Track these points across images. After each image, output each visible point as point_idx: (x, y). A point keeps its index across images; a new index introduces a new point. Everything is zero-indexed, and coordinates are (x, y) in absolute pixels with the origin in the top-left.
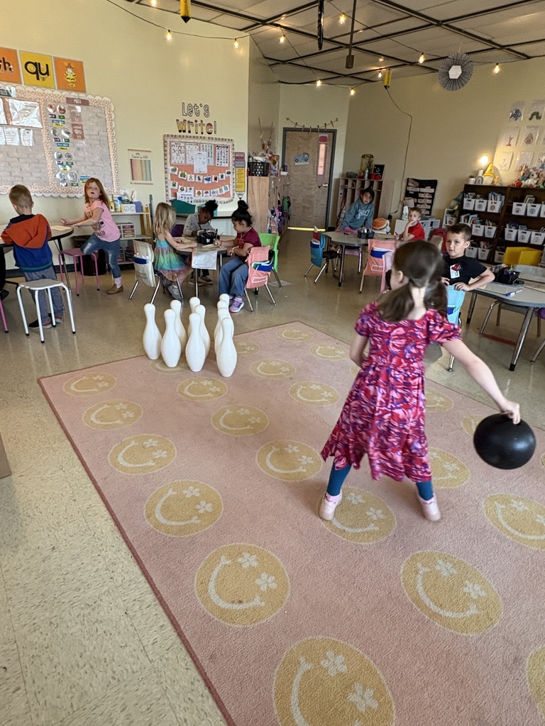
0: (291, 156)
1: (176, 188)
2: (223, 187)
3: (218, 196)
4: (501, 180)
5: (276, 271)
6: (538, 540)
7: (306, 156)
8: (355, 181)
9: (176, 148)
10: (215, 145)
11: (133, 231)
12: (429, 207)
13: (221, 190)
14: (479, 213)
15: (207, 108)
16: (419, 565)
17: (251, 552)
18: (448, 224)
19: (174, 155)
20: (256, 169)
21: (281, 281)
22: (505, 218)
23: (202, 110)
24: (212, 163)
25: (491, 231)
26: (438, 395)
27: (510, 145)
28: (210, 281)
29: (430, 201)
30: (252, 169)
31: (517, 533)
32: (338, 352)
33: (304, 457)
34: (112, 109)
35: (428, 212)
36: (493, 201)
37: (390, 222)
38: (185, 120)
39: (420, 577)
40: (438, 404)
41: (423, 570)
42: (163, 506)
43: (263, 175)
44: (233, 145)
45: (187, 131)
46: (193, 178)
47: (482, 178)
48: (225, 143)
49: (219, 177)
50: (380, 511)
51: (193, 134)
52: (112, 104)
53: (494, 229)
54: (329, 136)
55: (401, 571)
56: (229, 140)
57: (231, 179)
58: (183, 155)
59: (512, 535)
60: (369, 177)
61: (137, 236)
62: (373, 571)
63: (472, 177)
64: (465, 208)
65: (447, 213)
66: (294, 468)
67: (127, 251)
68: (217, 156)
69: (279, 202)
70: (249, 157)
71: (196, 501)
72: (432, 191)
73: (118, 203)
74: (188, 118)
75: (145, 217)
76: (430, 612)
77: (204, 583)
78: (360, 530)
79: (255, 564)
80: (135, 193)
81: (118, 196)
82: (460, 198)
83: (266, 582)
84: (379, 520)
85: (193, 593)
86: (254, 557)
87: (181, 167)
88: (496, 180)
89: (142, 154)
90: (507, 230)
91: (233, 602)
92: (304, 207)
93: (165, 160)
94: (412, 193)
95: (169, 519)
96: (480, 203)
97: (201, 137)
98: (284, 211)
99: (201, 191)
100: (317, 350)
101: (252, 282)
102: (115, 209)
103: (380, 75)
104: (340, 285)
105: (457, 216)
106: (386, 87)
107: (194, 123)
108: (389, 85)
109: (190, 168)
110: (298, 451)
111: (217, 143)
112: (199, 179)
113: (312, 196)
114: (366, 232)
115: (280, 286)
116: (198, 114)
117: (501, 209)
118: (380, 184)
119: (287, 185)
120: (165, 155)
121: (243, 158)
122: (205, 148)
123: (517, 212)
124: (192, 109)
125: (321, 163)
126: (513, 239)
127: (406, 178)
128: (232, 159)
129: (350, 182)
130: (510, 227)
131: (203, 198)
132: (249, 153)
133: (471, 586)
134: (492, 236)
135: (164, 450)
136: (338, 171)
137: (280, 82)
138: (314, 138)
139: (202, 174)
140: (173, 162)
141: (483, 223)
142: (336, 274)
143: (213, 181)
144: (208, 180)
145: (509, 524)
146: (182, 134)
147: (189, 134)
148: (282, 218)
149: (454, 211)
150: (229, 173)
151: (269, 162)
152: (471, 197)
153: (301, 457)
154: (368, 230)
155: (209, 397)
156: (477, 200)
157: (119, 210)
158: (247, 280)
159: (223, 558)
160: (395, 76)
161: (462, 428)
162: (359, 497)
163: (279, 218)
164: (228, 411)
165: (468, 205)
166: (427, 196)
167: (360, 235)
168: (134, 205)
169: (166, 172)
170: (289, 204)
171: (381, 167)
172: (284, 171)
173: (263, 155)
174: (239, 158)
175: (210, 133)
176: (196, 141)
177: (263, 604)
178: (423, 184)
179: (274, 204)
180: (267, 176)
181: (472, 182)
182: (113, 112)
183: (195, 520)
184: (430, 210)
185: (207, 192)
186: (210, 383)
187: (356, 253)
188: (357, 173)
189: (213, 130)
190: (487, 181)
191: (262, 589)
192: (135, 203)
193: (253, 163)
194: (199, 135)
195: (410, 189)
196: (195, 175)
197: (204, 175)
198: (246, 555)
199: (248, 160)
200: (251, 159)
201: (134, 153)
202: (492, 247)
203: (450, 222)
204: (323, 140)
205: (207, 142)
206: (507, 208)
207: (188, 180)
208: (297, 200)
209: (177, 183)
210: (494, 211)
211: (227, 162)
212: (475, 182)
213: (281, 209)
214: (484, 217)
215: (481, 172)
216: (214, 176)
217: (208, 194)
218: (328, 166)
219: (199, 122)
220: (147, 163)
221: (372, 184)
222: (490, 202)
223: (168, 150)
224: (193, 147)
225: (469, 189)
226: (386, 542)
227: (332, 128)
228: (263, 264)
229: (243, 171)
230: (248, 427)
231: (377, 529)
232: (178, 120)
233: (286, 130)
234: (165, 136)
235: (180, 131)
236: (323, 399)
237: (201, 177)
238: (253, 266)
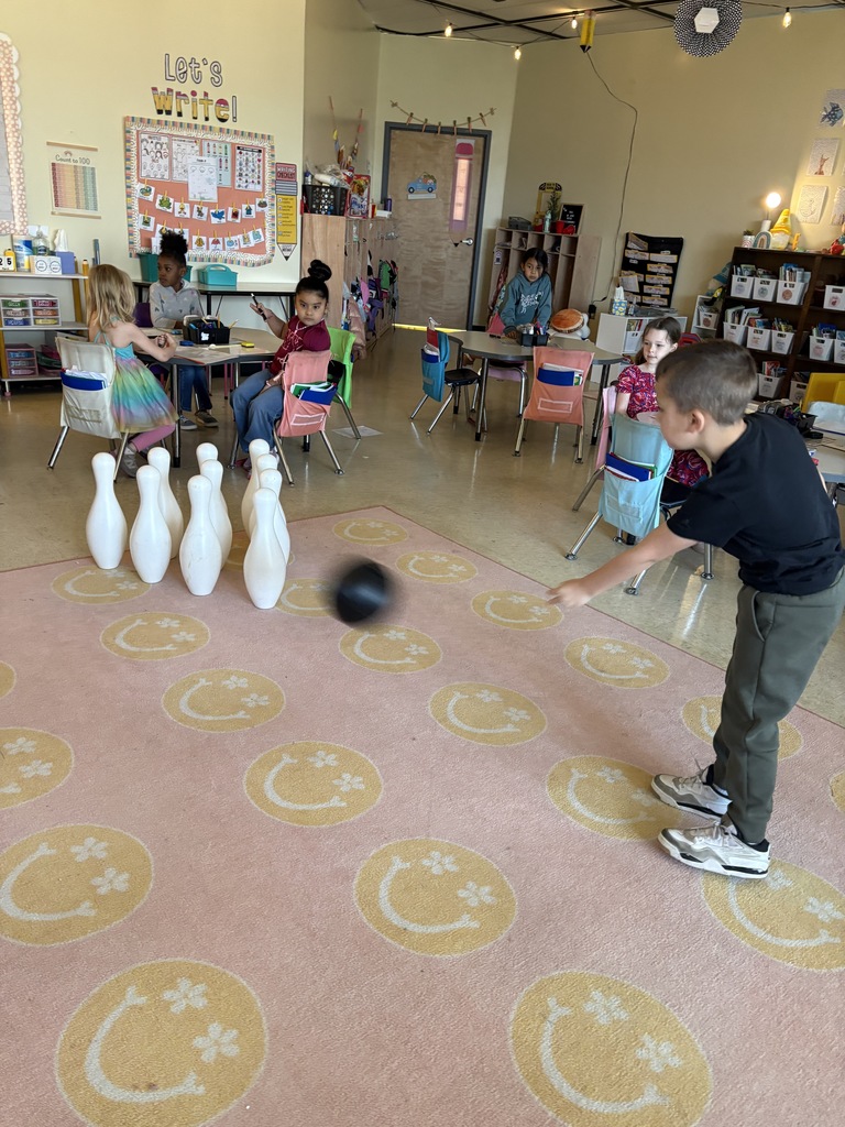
0: (400, 180)
1: (150, 228)
2: (250, 234)
3: (241, 250)
4: (804, 239)
5: (349, 406)
6: (804, 950)
7: (431, 181)
8: (526, 235)
9: (150, 147)
10: (233, 144)
11: (55, 313)
12: (667, 291)
13: (246, 239)
14: (762, 305)
15: (217, 70)
16: (551, 1002)
17: (195, 976)
18: (702, 326)
19: (146, 160)
20: (320, 199)
21: (360, 428)
22: (809, 316)
23: (206, 72)
24: (226, 182)
25: (783, 341)
26: (642, 656)
27: (821, 173)
28: (213, 420)
29: (668, 280)
30: (312, 199)
31: (761, 934)
32: (454, 567)
33: (347, 776)
34: (15, 59)
35: (665, 302)
36: (788, 282)
37: (590, 317)
38: (169, 90)
39: (548, 1028)
40: (638, 674)
41: (558, 1012)
42: (20, 879)
43: (334, 213)
44: (272, 147)
45: (174, 113)
46: (187, 210)
47: (768, 236)
48: (256, 143)
49: (242, 212)
50: (487, 889)
51: (187, 119)
52: (14, 49)
53: (789, 336)
54: (477, 143)
55: (512, 1017)
56: (263, 136)
57: (268, 218)
58: (164, 162)
59: (752, 938)
60: (553, 228)
61: (64, 324)
62: (452, 1017)
63: (748, 233)
64: (734, 294)
65: (700, 304)
66: (323, 799)
67: (43, 354)
68: (238, 168)
69: (370, 271)
70: (306, 174)
71: (97, 867)
72: (673, 259)
73: (24, 251)
74: (176, 86)
75: (82, 284)
76: (560, 1102)
77: (78, 1048)
78: (437, 929)
79: (200, 1003)
80: (62, 234)
81: (24, 238)
82: (726, 274)
83: (217, 1042)
84: (483, 907)
85: (50, 1071)
86: (201, 988)
87: (161, 186)
88: (794, 242)
89: (77, 154)
90: (813, 339)
91: (135, 1087)
92: (425, 284)
93: (128, 169)
94: (635, 262)
95: (28, 908)
96: (763, 286)
97: (204, 127)
98: (382, 288)
99: (204, 239)
100: (411, 563)
101: (292, 423)
102: (18, 265)
103: (574, 24)
104: (478, 438)
105: (720, 308)
106: (583, 47)
107: (190, 97)
108: (590, 44)
109: (180, 190)
110: (335, 763)
111: (239, 141)
112: (200, 213)
113: (443, 263)
114: (532, 332)
115: (358, 437)
116: (198, 79)
117: (804, 297)
118: (574, 242)
119: (391, 238)
120: (127, 159)
121: (293, 176)
122: (212, 150)
123: (834, 303)
124: (185, 69)
125: (460, 197)
126: (825, 357)
127: (623, 232)
128: (269, 177)
129: (516, 236)
130: (819, 335)
131: (208, 253)
132: (305, 166)
133: (651, 1046)
134: (785, 350)
135: (48, 761)
136: (493, 215)
137: (378, 28)
138: (446, 147)
139: (206, 204)
140: (144, 174)
141: (769, 326)
142: (474, 417)
143: (230, 218)
144: (219, 216)
145: (749, 916)
146: (163, 117)
147: (179, 120)
148: (376, 303)
149: (714, 299)
150: (263, 205)
151: (347, 186)
152: (746, 273)
153: (340, 777)
154: (535, 330)
155: (167, 654)
156: (758, 280)
157: (26, 267)
158: (280, 419)
159: (131, 990)
160: (601, 30)
161: (680, 722)
162: (447, 860)
163: (370, 301)
164: (203, 682)
165: (740, 288)
166: (663, 269)
167: (521, 339)
168: (58, 259)
169: (129, 195)
170: (393, 276)
171: (577, 210)
172: (385, 209)
173: (334, 173)
174: (284, 174)
175: (223, 120)
176: (194, 134)
177: (201, 1089)
178: (655, 244)
179: (359, 275)
180: (342, 214)
181: (748, 242)
182: (16, 64)
183: (86, 910)
184: (669, 297)
185: (216, 242)
186: (175, 624)
187: (515, 376)
188: (531, 220)
189: (230, 113)
190: (778, 242)
191: (205, 1057)
192: (61, 255)
193: (314, 187)
194: (201, 121)
195: (630, 254)
196: (192, 204)
197: (210, 205)
198: (184, 984)
199: (304, 181)
200: (309, 179)
201: (61, 151)
202: (784, 373)
203: (707, 322)
204: (465, 150)
205: (217, 137)
206: (814, 296)
207: (177, 215)
208: (412, 272)
209: (153, 219)
210: (789, 302)
211: (259, 181)
212: (755, 244)
213: (375, 284)
214: (771, 313)
215: (767, 224)
216: (232, 210)
217: (220, 246)
218: (474, 203)
219: (200, 96)
220: (89, 172)
221: (557, 242)
222: (781, 283)
223: (134, 152)
224: (187, 147)
225: (742, 257)
226: (489, 952)
227: (482, 128)
228: (314, 388)
229: (292, 203)
230: (241, 714)
231: (475, 925)
232: (154, 89)
233: (390, 127)
234: (126, 119)
235: (160, 112)
236: (408, 660)
237: (205, 210)
238: (292, 389)
